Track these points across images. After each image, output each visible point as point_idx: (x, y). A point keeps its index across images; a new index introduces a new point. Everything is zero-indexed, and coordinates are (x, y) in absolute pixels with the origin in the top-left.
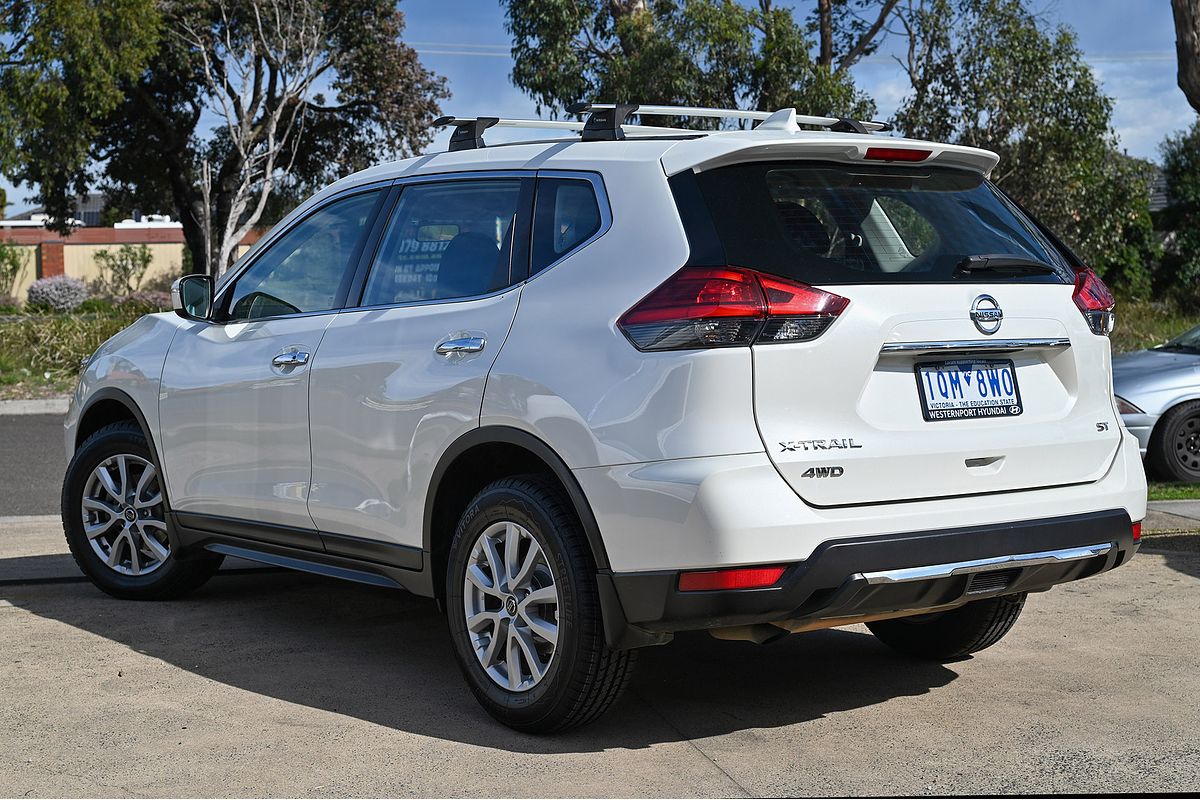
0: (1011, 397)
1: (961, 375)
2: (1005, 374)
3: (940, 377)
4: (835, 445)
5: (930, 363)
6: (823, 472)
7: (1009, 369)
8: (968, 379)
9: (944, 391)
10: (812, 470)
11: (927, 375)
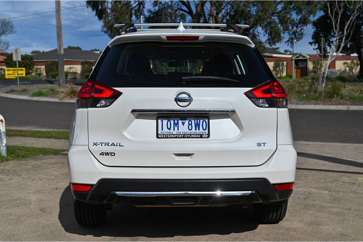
0: (205, 131)
1: (180, 122)
2: (204, 122)
3: (169, 122)
4: (113, 144)
5: (163, 117)
6: (107, 154)
7: (207, 120)
8: (183, 124)
9: (169, 127)
10: (103, 153)
11: (162, 121)
